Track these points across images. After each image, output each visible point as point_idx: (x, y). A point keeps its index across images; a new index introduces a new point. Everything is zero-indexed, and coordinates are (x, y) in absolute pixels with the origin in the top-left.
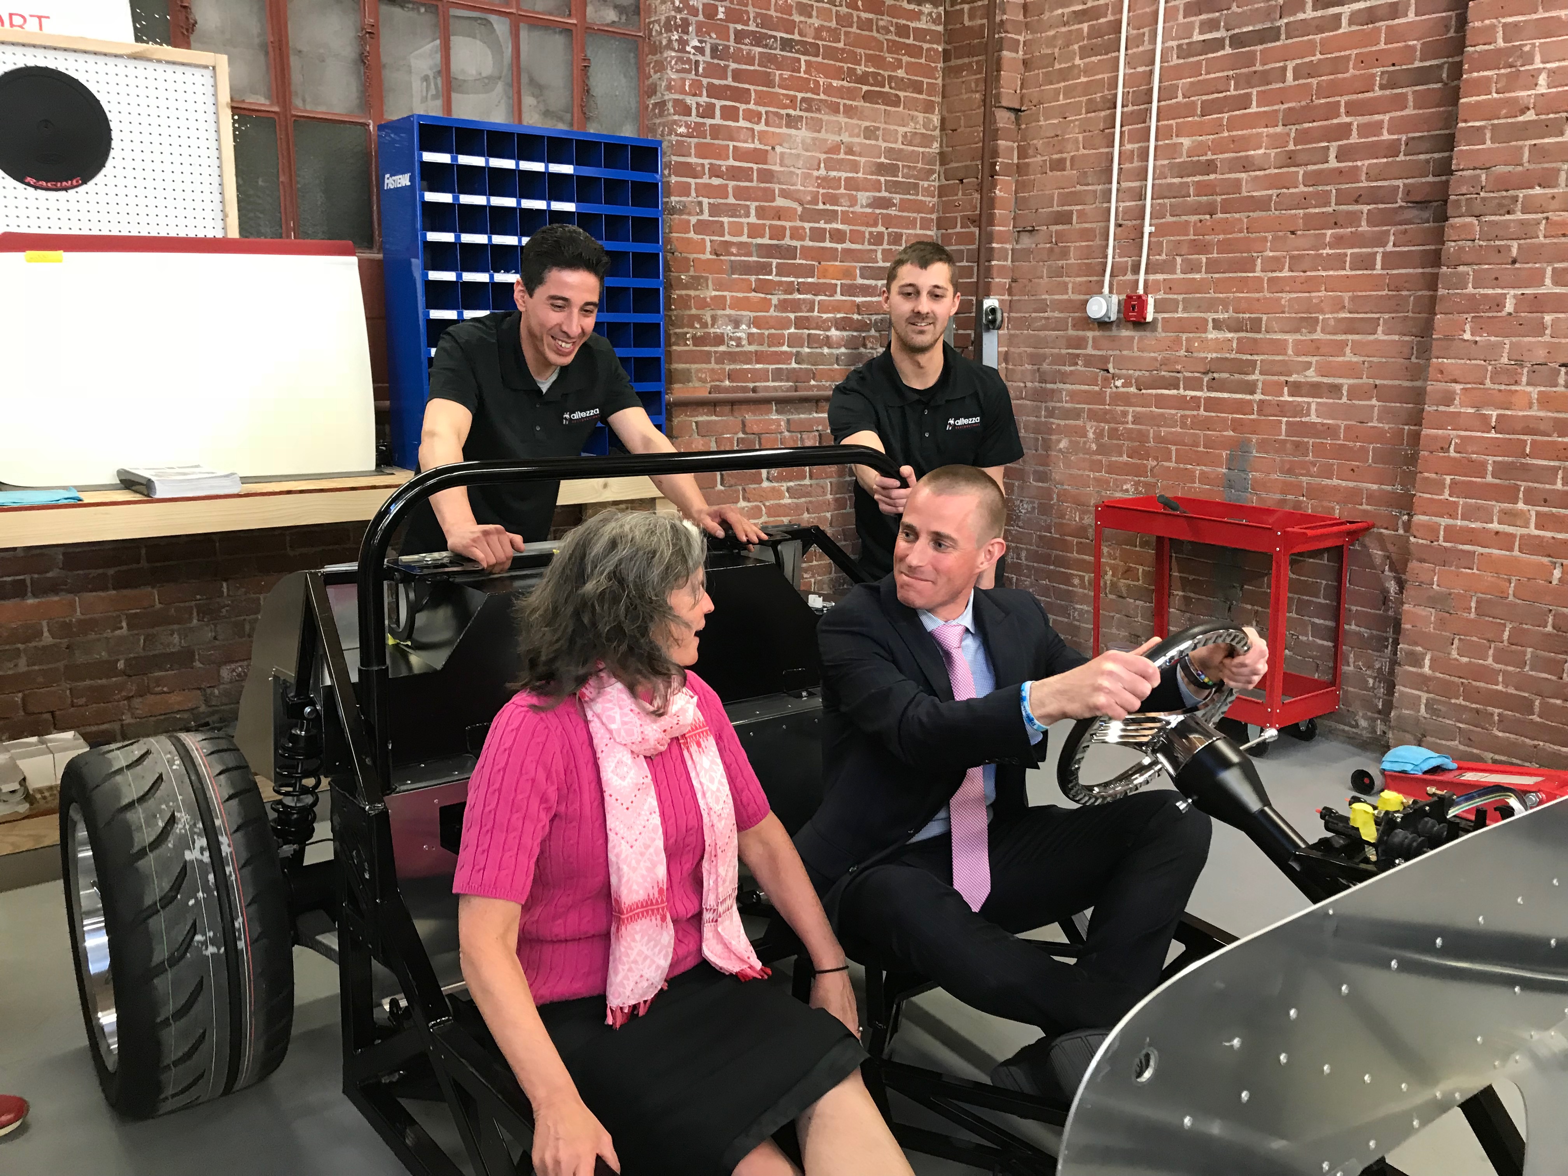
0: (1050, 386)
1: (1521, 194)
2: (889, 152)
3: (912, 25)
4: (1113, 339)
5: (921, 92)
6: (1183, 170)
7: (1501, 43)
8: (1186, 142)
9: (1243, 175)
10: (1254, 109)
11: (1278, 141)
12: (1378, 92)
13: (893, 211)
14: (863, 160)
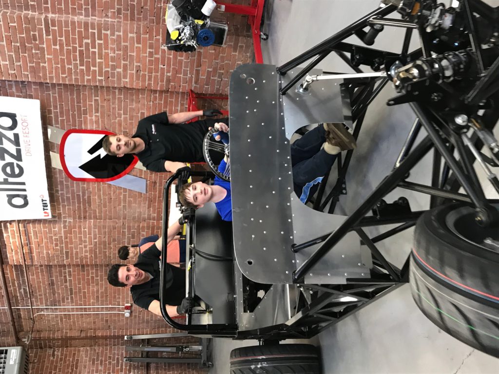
0: (145, 321)
1: (107, 255)
2: (89, 361)
3: (60, 357)
4: (134, 310)
5: (75, 353)
6: (98, 301)
7: (79, 260)
8: (92, 301)
9: (100, 291)
10: (86, 291)
11: (93, 286)
12: (85, 273)
13: (103, 359)
14: (91, 369)
